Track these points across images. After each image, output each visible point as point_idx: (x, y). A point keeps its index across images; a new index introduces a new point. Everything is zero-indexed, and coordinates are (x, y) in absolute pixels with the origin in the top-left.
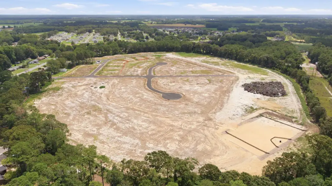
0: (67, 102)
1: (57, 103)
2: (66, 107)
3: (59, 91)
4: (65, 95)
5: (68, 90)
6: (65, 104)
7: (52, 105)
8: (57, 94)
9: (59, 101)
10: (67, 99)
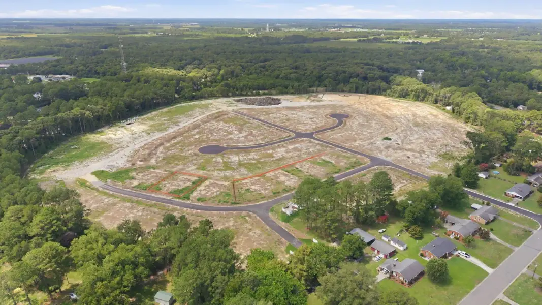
0: (440, 135)
1: (450, 137)
2: (443, 132)
3: (445, 151)
4: (438, 144)
5: (432, 149)
6: (443, 134)
7: (456, 137)
8: (448, 149)
9: (448, 139)
10: (439, 138)
